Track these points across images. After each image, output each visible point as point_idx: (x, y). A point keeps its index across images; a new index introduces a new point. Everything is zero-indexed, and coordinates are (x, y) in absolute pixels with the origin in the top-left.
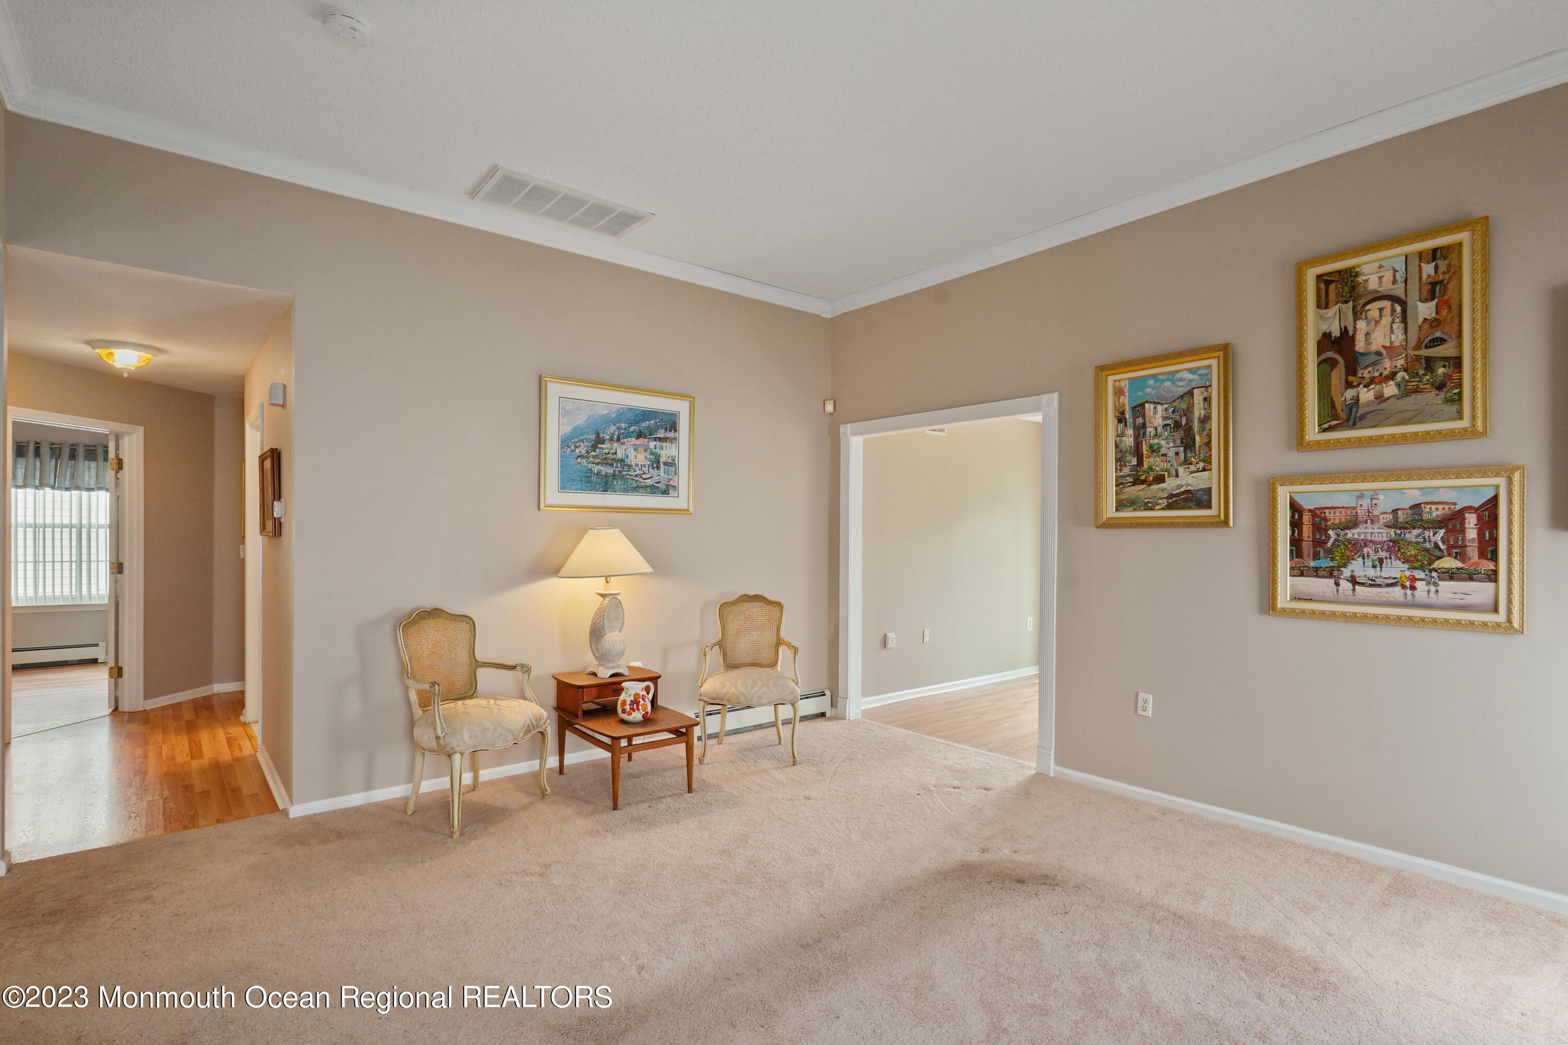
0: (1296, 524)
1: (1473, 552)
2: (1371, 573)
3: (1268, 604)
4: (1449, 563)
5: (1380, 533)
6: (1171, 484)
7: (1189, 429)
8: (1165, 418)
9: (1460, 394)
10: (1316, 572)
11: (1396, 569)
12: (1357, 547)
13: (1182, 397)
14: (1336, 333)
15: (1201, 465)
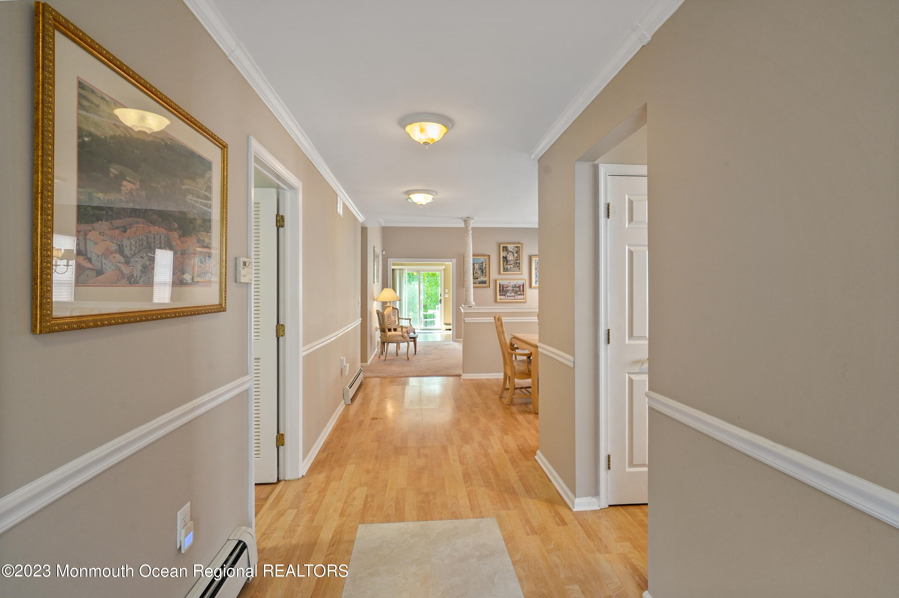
0: (500, 287)
1: (522, 291)
2: (510, 295)
3: (496, 301)
4: (519, 293)
5: (511, 289)
6: (479, 279)
7: (483, 269)
8: (478, 267)
9: (520, 268)
10: (502, 295)
11: (513, 294)
12: (508, 291)
13: (481, 263)
14: (505, 256)
15: (485, 276)
